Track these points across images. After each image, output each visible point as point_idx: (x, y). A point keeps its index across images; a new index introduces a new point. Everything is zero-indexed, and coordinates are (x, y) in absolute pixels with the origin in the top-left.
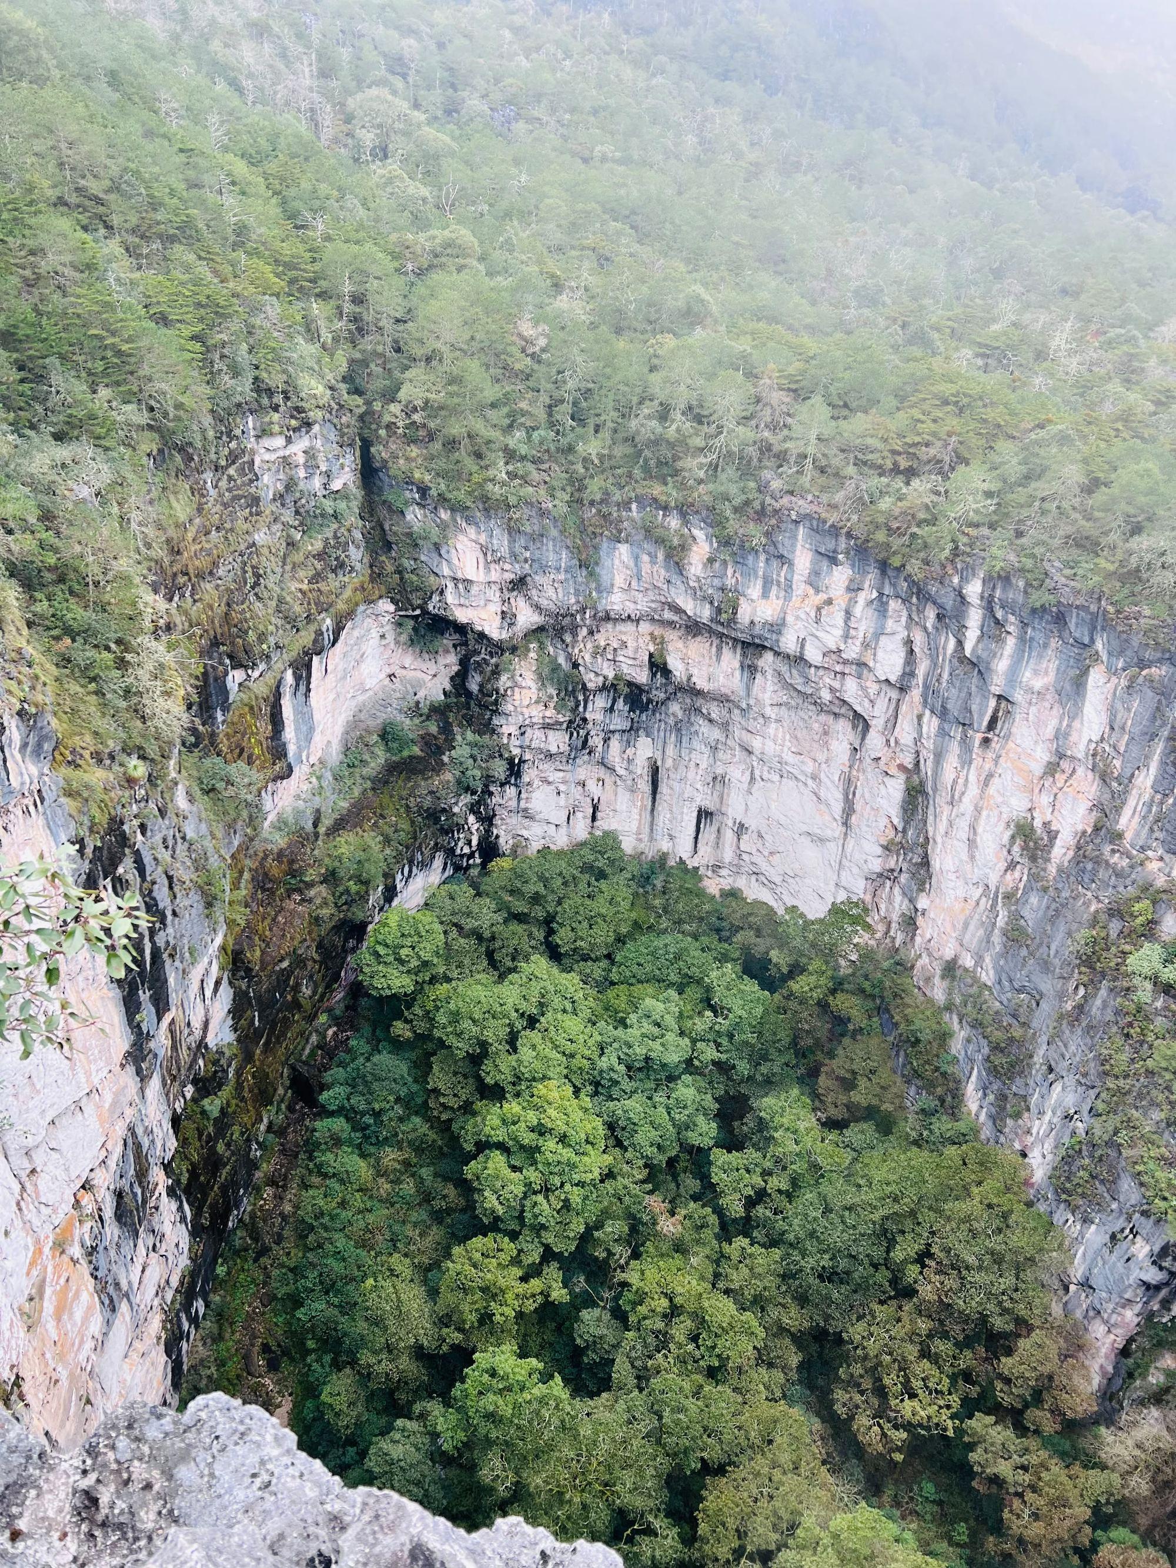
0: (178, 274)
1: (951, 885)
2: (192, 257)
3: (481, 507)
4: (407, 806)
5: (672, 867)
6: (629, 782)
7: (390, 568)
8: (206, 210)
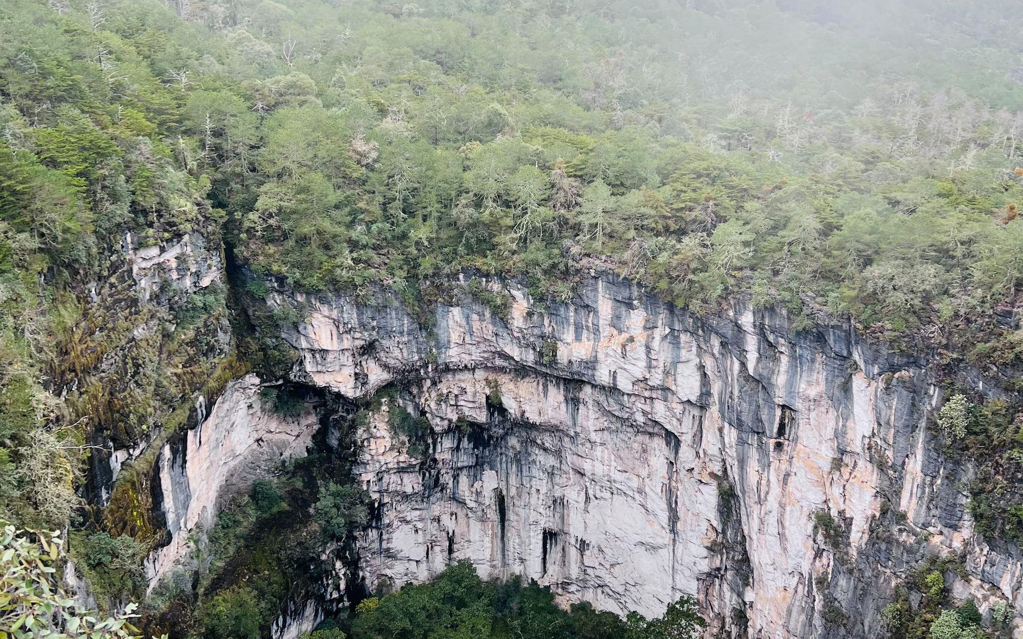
0: (65, 126)
1: (771, 576)
2: (77, 112)
3: (331, 288)
4: (279, 559)
5: (525, 589)
6: (480, 513)
7: (254, 347)
8: (89, 74)
